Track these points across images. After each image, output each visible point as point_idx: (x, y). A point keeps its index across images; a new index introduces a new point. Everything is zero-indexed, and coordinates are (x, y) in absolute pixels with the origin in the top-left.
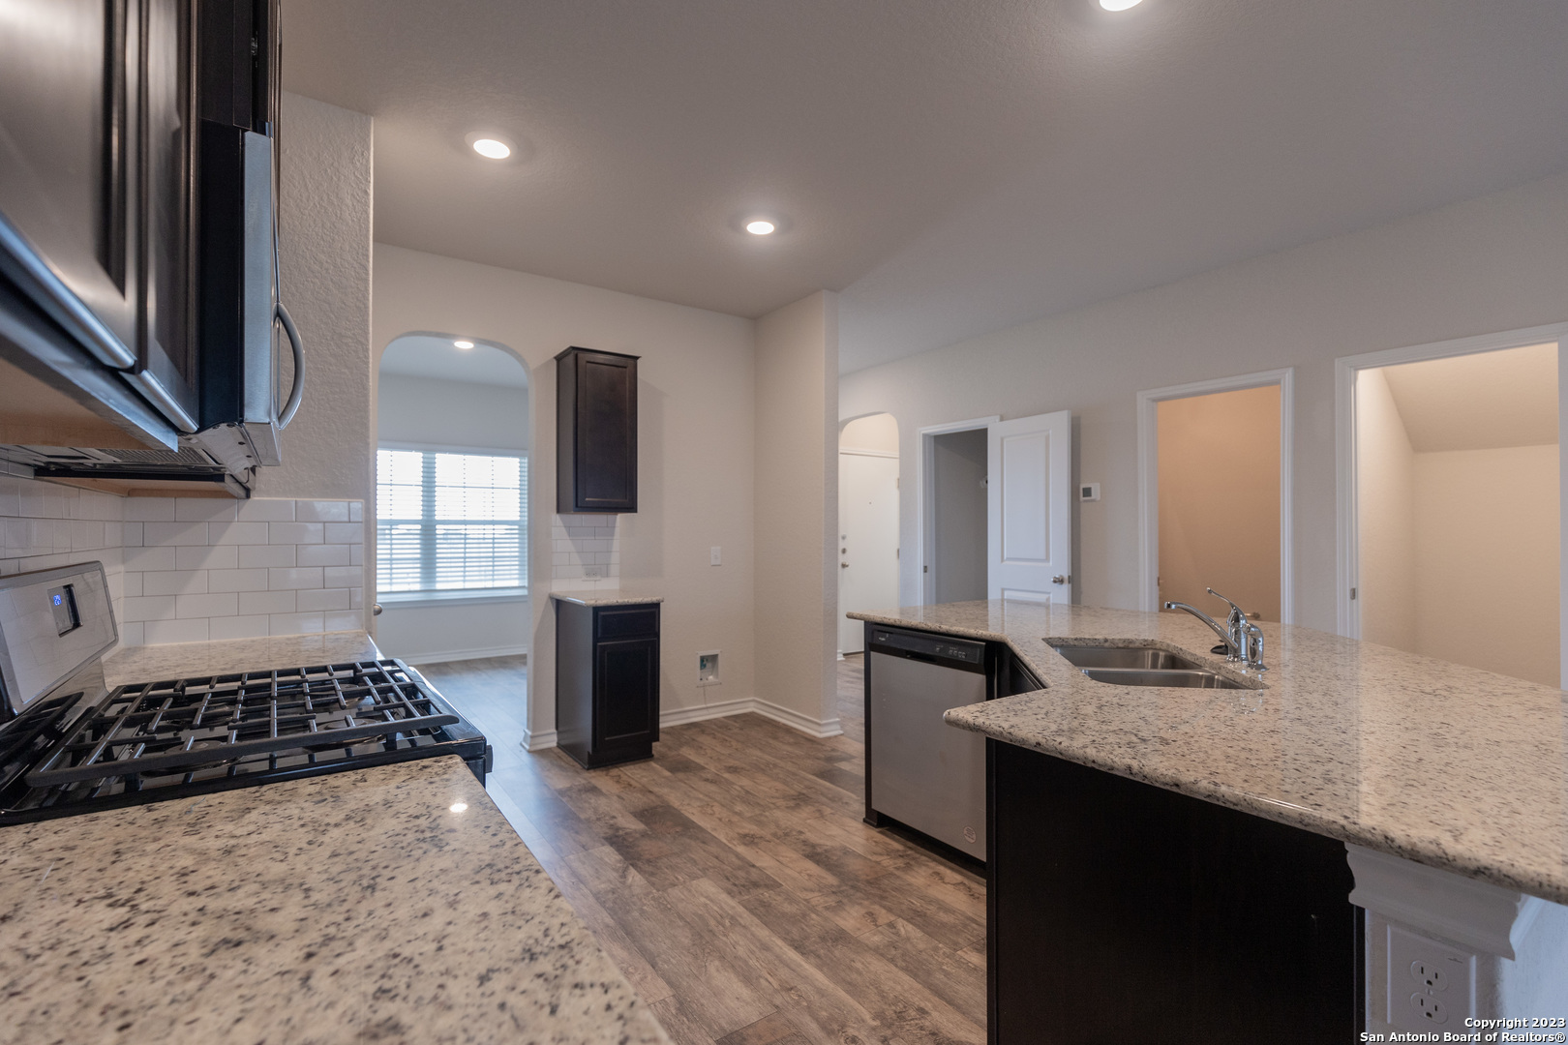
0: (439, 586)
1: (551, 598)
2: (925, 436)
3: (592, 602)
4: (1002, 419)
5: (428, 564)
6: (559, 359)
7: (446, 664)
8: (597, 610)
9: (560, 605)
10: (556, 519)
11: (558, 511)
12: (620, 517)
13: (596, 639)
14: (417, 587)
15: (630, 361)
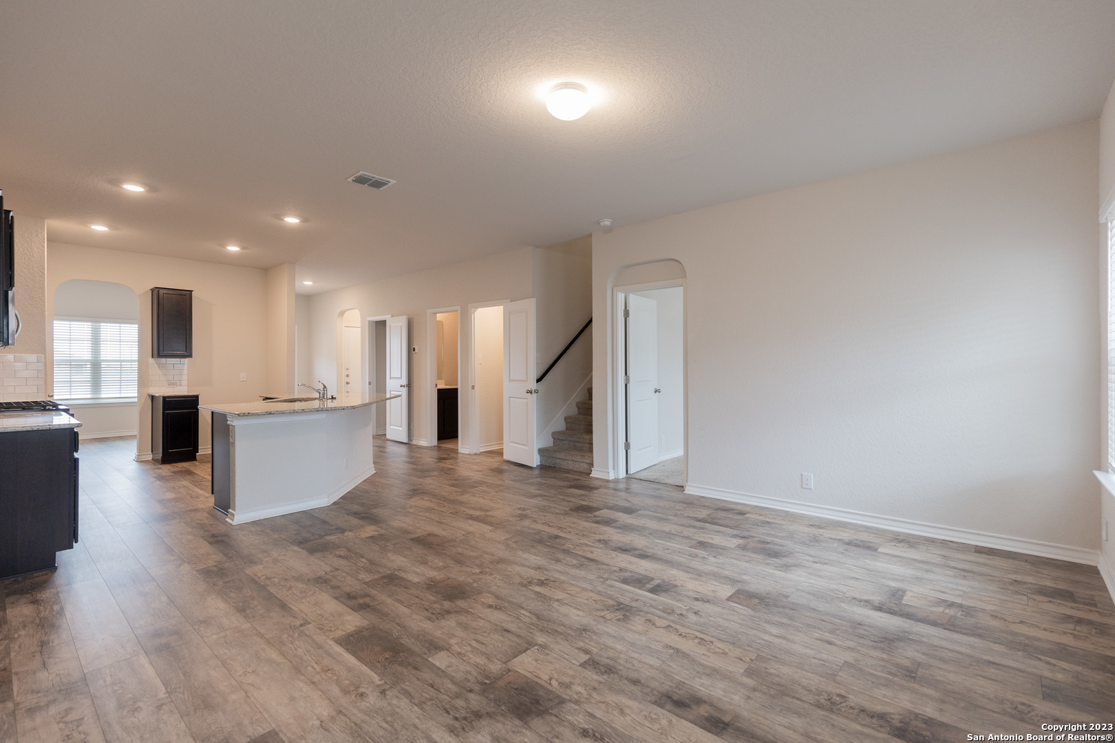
0: (103, 396)
1: (149, 395)
2: (369, 321)
3: (162, 395)
4: (392, 316)
5: (96, 383)
6: (152, 290)
7: (107, 438)
8: (164, 398)
9: (153, 397)
10: (151, 360)
11: (152, 357)
12: (186, 360)
13: (164, 409)
14: (89, 396)
15: (189, 292)
